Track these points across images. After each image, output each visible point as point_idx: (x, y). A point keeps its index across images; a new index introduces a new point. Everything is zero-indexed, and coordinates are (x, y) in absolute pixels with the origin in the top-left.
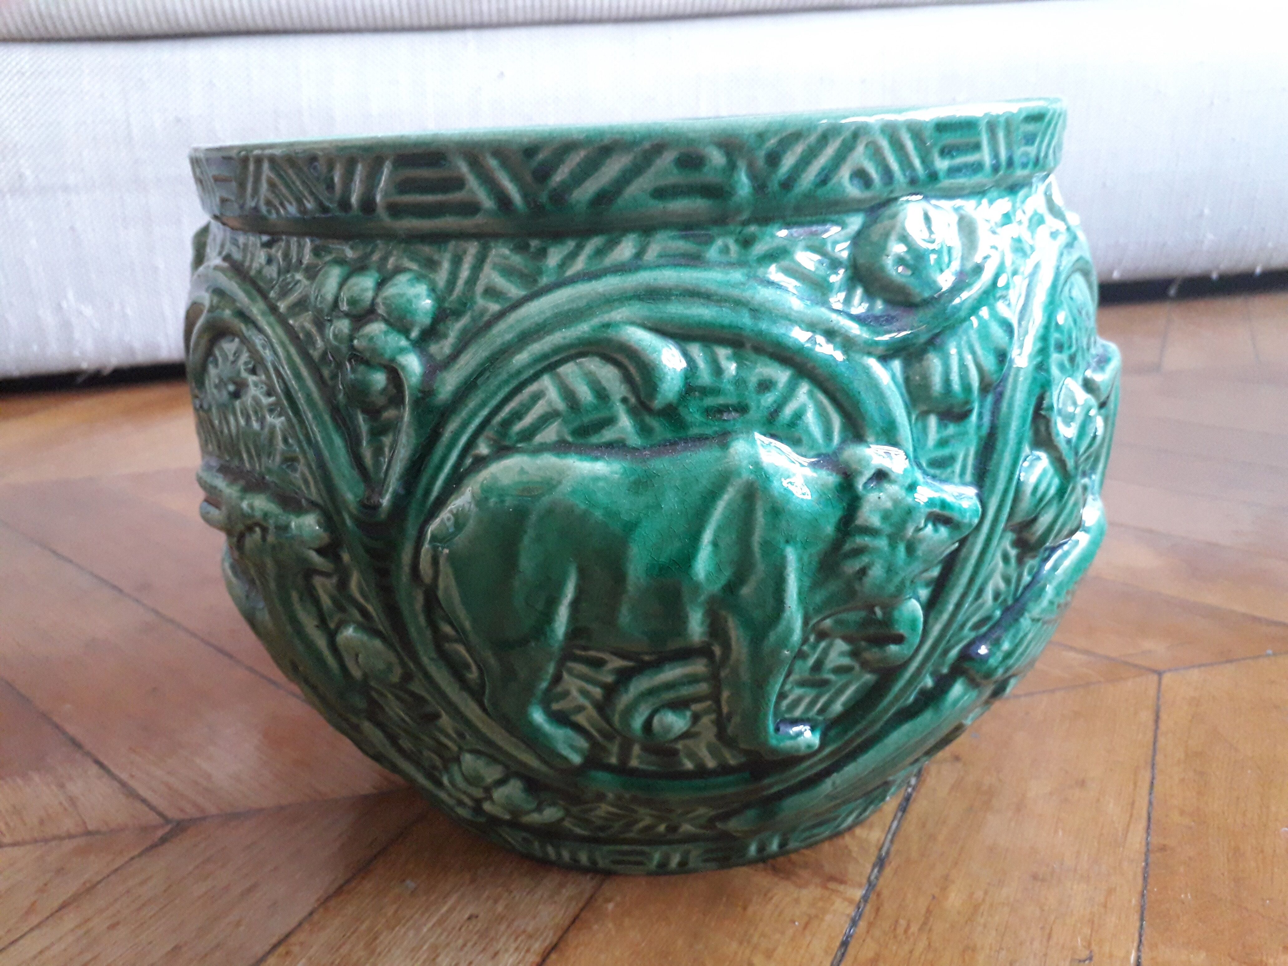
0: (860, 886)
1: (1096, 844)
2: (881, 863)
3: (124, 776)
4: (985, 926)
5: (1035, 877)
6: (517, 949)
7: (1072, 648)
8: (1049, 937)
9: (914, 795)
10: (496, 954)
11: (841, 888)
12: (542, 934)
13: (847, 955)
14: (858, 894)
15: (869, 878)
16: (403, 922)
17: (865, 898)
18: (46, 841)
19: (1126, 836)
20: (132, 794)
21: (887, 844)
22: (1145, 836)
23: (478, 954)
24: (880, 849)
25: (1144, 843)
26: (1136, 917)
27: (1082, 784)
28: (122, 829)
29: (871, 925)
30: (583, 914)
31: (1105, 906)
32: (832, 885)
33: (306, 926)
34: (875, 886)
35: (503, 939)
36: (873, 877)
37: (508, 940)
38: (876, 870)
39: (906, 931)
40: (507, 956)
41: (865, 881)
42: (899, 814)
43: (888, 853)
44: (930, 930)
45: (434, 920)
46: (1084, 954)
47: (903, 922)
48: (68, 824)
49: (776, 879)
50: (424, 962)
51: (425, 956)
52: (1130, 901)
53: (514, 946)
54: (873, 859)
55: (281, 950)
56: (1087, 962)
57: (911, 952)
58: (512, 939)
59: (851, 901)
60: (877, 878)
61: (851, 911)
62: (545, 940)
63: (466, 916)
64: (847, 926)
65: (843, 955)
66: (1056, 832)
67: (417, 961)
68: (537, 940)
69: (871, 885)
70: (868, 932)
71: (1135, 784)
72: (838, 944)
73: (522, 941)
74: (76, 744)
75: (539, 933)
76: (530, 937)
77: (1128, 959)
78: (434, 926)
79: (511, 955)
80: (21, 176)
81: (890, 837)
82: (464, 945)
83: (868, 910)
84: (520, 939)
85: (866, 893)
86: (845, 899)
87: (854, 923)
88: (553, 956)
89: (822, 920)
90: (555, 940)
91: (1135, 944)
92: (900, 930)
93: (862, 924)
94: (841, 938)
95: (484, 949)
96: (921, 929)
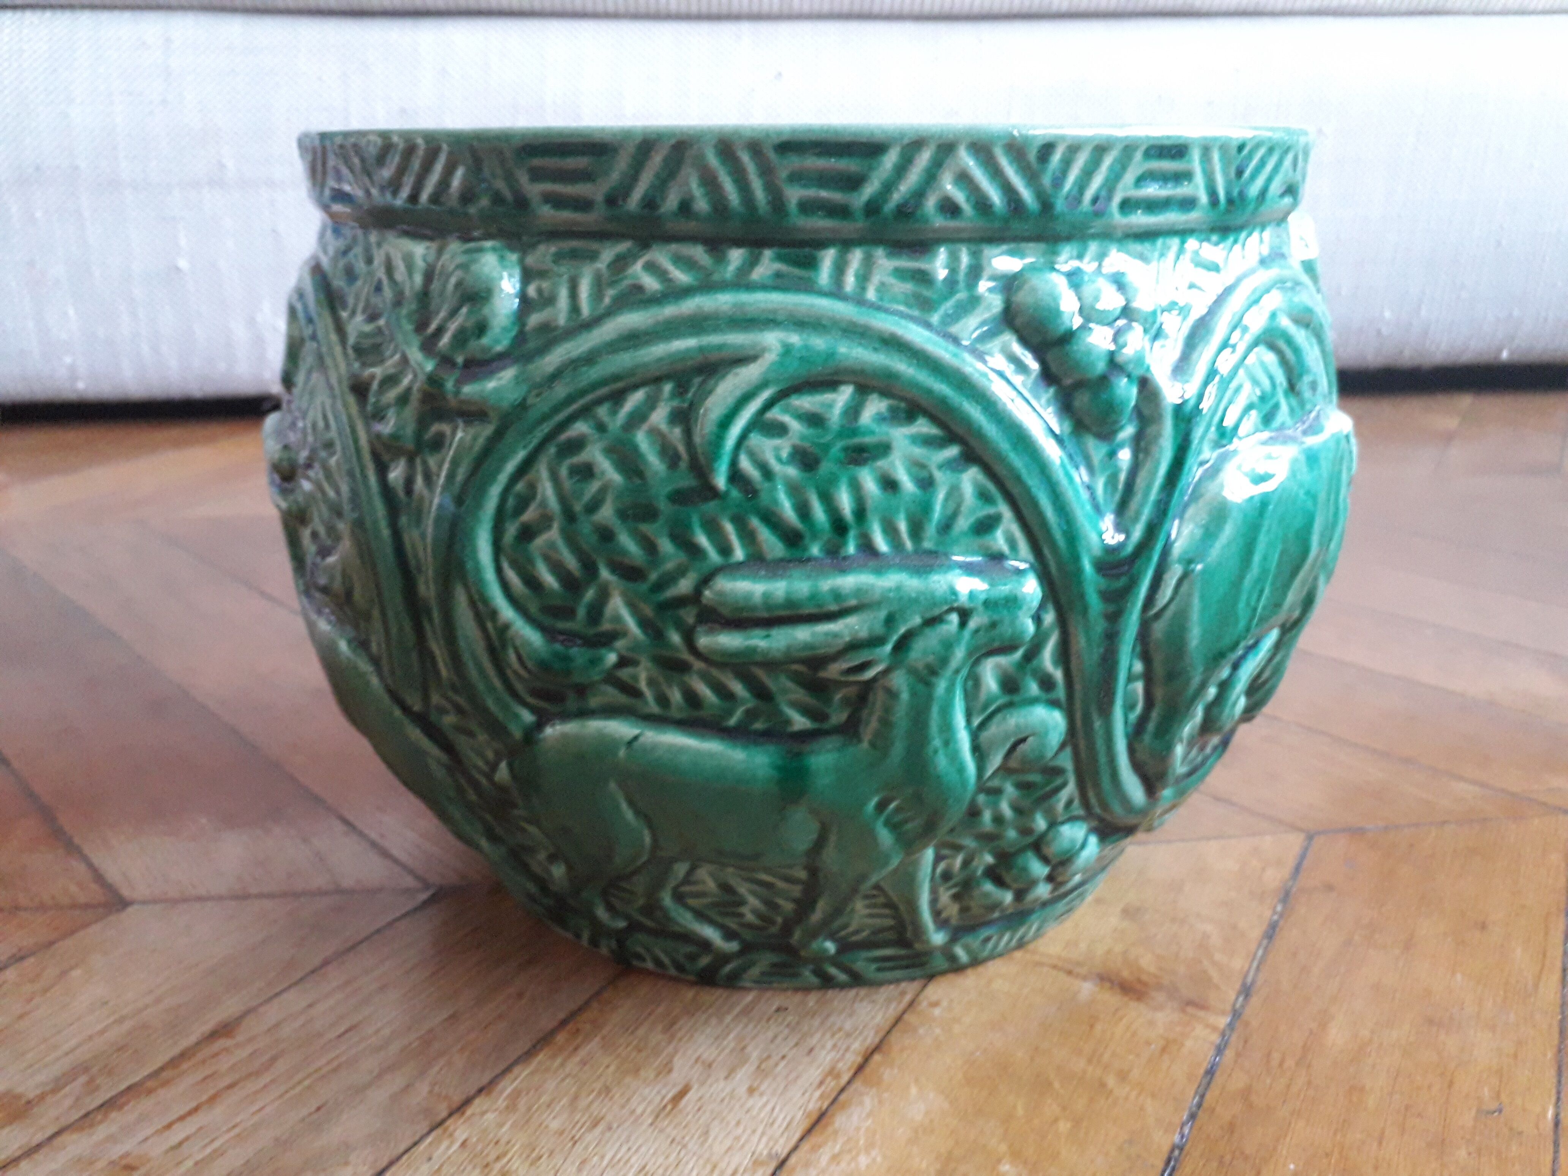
0: (1223, 1013)
1: (1502, 993)
2: (1246, 991)
3: (373, 835)
4: (1374, 1066)
5: (1430, 1022)
6: (835, 1046)
7: (1461, 778)
8: (1451, 1084)
9: (1281, 923)
10: (811, 1050)
11: (1201, 1014)
12: (860, 1033)
13: (1213, 1085)
14: (1223, 1021)
15: (1234, 1005)
16: (704, 1008)
17: (1231, 1026)
18: (296, 895)
19: (1536, 986)
20: (385, 854)
21: (1252, 973)
22: (1560, 987)
23: (791, 1049)
24: (1246, 976)
25: (1559, 995)
26: (1552, 1072)
27: (1483, 927)
28: (380, 890)
29: (1238, 1055)
30: (906, 1016)
31: (1515, 1056)
32: (1190, 1010)
33: (595, 1005)
34: (1240, 1015)
35: (818, 1036)
36: (1238, 1006)
37: (823, 1035)
38: (1241, 999)
39: (1281, 1064)
40: (824, 1053)
41: (1228, 1008)
42: (1265, 942)
43: (1253, 982)
44: (1309, 1066)
45: (737, 1010)
46: (1494, 1106)
47: (1276, 1057)
48: (320, 881)
49: (1126, 999)
50: (732, 1051)
51: (732, 1045)
52: (1545, 1055)
53: (829, 1045)
54: (1238, 986)
55: (570, 1026)
56: (1496, 1114)
57: (1288, 1086)
58: (828, 1035)
59: (1214, 1029)
60: (1243, 1006)
61: (1215, 1038)
62: (865, 1039)
63: (774, 1007)
64: (1212, 1053)
65: (1209, 1083)
66: (1453, 973)
67: (723, 1050)
68: (856, 1038)
69: (1236, 1014)
70: (1236, 1062)
71: (1546, 934)
72: (1202, 1071)
73: (840, 1039)
74: (318, 800)
75: (858, 1032)
76: (848, 1035)
77: (1545, 1116)
78: (737, 1016)
79: (828, 1053)
80: (222, 166)
81: (1255, 964)
82: (775, 1037)
83: (1234, 1039)
84: (837, 1036)
85: (1231, 1021)
86: (1207, 1026)
87: (1220, 1050)
88: (877, 1057)
89: (1182, 1045)
90: (877, 1040)
91: (1553, 1099)
92: (1275, 1063)
93: (1229, 1054)
94: (1205, 1066)
95: (797, 1044)
96: (1297, 1064)
